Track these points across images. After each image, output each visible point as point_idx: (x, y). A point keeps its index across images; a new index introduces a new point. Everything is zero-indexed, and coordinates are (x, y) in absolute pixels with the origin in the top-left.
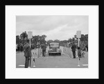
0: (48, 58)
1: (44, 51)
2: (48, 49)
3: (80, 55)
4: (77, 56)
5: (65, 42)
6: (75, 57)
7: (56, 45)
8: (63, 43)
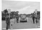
0: (20, 24)
1: (18, 20)
2: (20, 19)
3: (37, 22)
4: (35, 22)
5: (29, 15)
6: (34, 23)
7: (24, 17)
8: (28, 16)
